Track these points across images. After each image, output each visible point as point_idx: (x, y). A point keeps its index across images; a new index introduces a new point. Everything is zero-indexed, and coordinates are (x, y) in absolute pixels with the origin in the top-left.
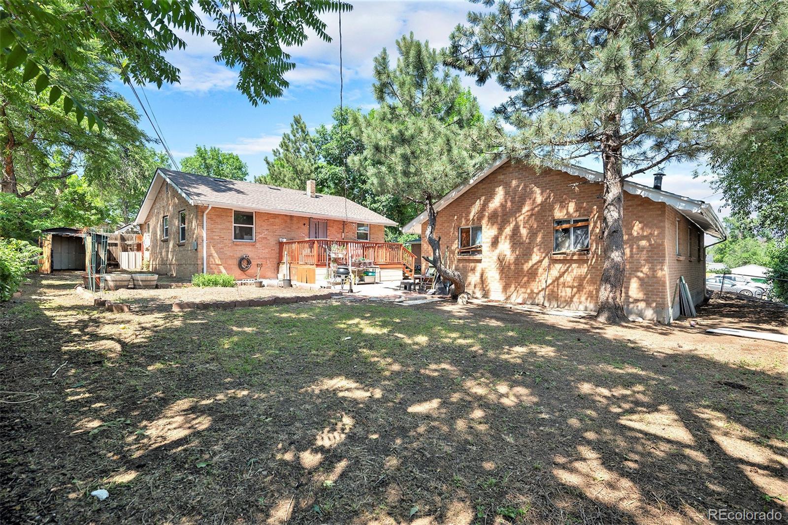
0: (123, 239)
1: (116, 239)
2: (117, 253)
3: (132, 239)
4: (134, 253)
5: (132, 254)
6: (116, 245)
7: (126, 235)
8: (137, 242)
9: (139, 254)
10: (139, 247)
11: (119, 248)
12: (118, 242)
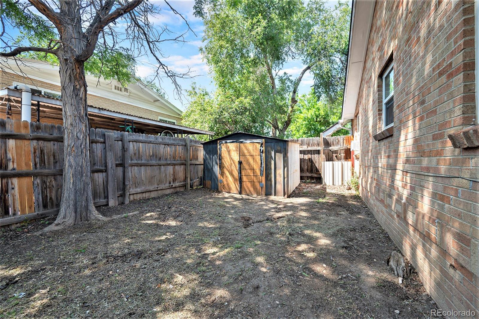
0: (327, 144)
1: (318, 145)
2: (320, 163)
3: (338, 143)
4: (340, 163)
5: (337, 164)
6: (318, 152)
7: (331, 139)
8: (345, 146)
9: (347, 164)
10: (348, 154)
11: (323, 156)
12: (321, 148)
